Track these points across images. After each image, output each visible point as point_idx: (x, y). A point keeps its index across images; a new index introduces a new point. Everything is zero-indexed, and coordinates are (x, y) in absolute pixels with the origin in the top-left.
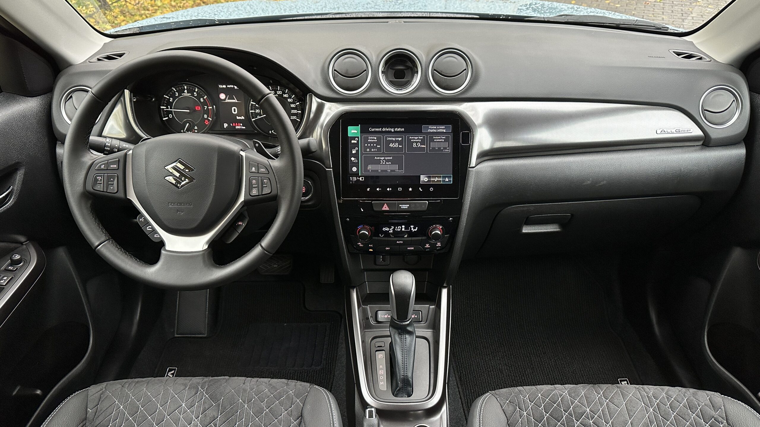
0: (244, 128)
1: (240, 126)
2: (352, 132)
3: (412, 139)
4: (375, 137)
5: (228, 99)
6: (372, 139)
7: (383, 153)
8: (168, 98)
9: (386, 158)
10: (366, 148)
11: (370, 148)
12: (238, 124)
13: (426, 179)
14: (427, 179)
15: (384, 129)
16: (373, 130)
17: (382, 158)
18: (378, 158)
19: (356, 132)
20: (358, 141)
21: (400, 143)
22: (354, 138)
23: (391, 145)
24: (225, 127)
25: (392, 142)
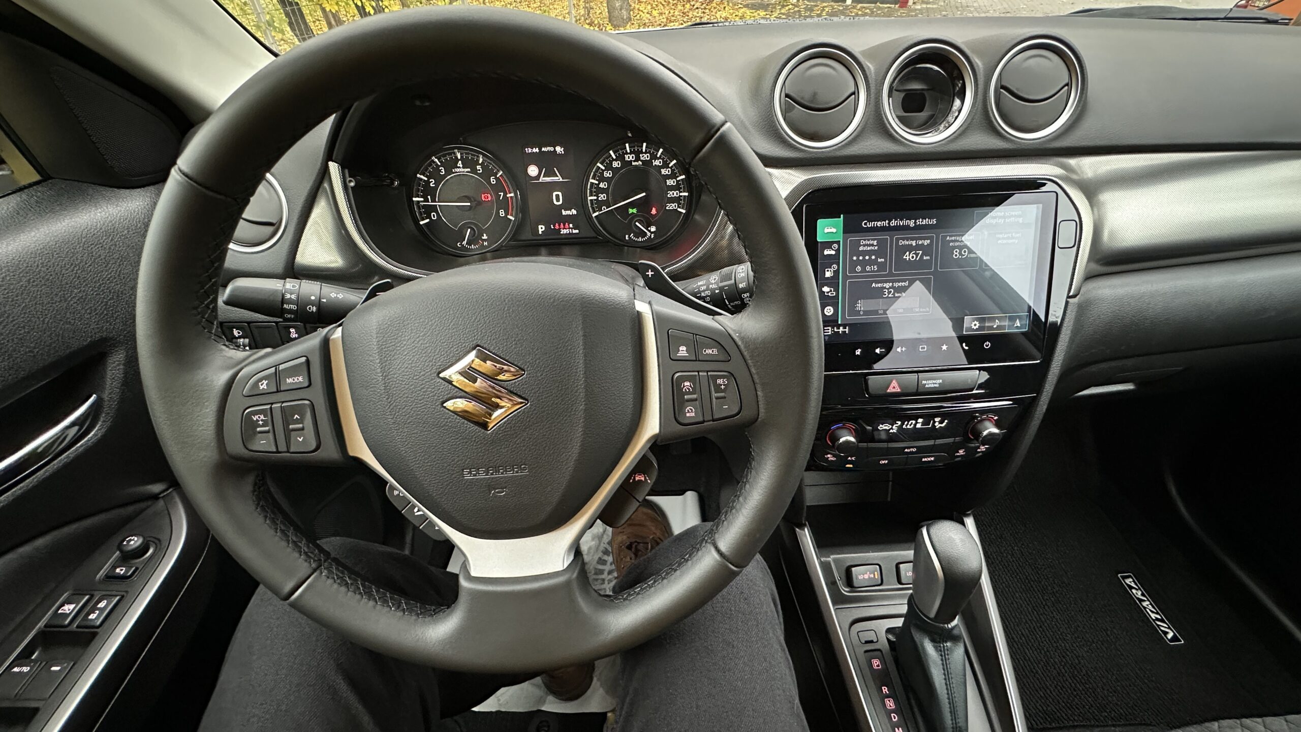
0: (577, 231)
1: (569, 228)
2: (826, 231)
3: (952, 241)
4: (874, 240)
5: (544, 177)
6: (869, 244)
7: (891, 274)
8: (426, 179)
9: (896, 285)
10: (854, 265)
11: (864, 264)
12: (564, 225)
13: (975, 325)
14: (977, 323)
15: (893, 223)
16: (870, 225)
17: (887, 285)
18: (879, 285)
19: (834, 230)
20: (838, 251)
21: (927, 250)
22: (828, 245)
23: (908, 256)
24: (540, 233)
25: (910, 248)
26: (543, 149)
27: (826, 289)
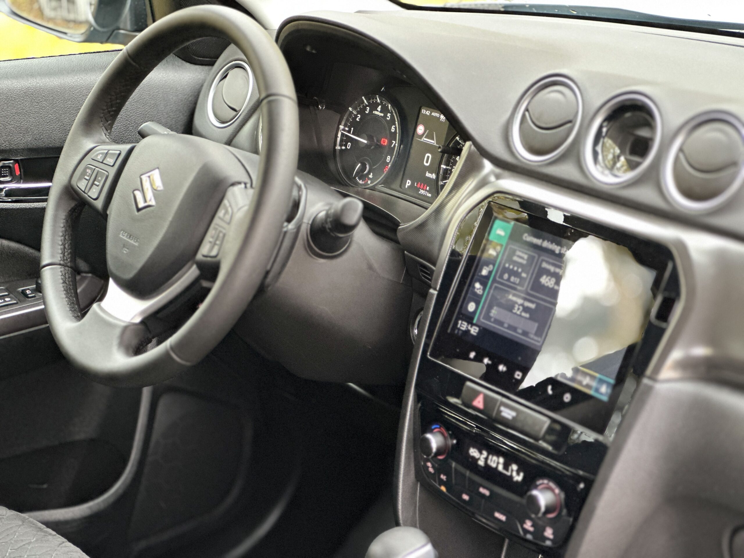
0: (430, 195)
1: (426, 190)
2: (498, 232)
5: (425, 138)
6: (521, 256)
7: (525, 292)
8: (356, 113)
9: (526, 304)
11: (511, 273)
12: (424, 186)
15: (545, 244)
16: (529, 239)
17: (520, 301)
18: (514, 299)
19: (503, 234)
20: (498, 253)
22: (495, 246)
23: (543, 280)
24: (406, 187)
25: (548, 273)
26: (433, 114)
27: (477, 285)
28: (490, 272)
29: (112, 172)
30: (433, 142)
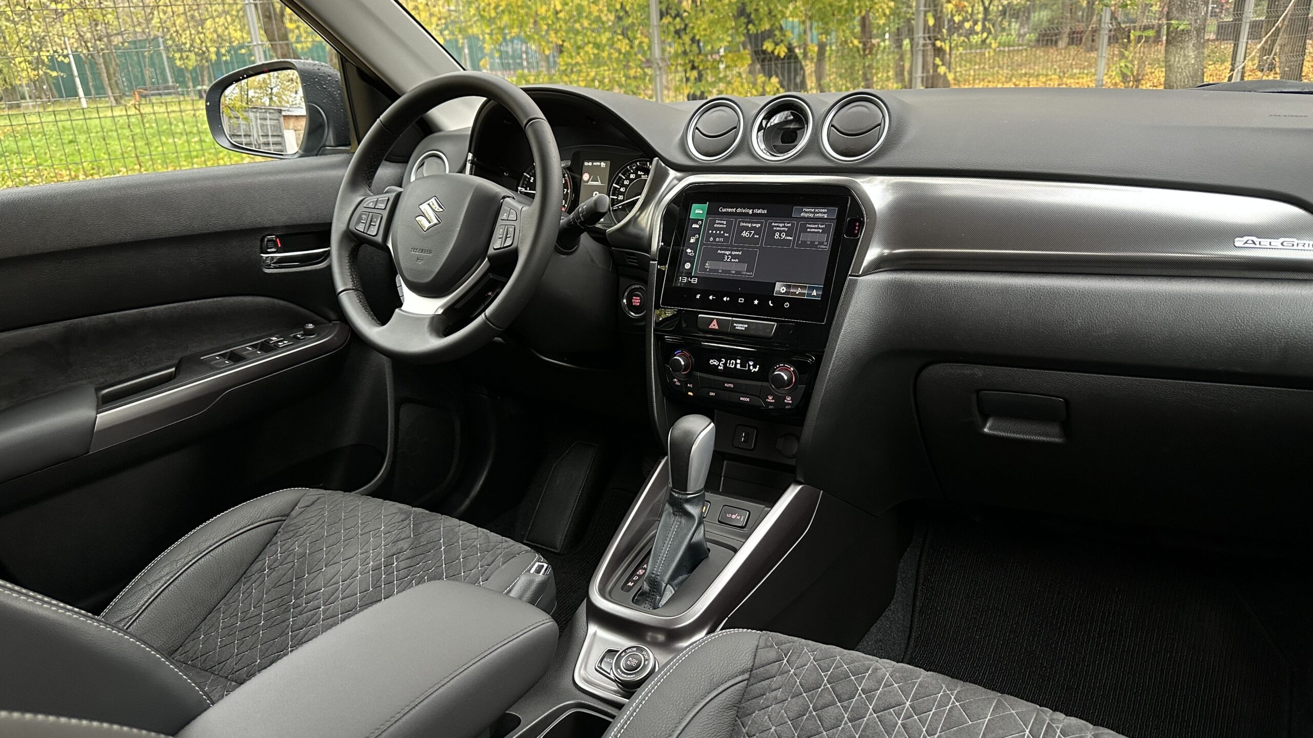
2: (697, 212)
3: (776, 226)
4: (725, 220)
5: (591, 181)
6: (721, 223)
7: (731, 245)
9: (734, 253)
10: (709, 236)
11: (715, 236)
13: (783, 290)
14: (785, 288)
15: (739, 210)
16: (724, 210)
17: (728, 253)
18: (723, 252)
19: (701, 212)
20: (701, 226)
21: (757, 231)
22: (696, 221)
23: (744, 234)
25: (747, 229)
26: (594, 164)
27: (689, 251)
28: (697, 240)
29: (385, 214)
30: (599, 183)
